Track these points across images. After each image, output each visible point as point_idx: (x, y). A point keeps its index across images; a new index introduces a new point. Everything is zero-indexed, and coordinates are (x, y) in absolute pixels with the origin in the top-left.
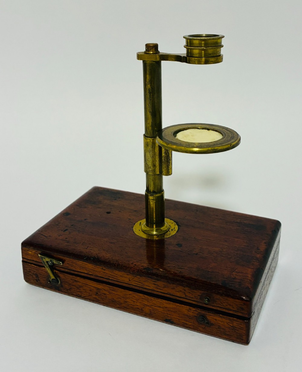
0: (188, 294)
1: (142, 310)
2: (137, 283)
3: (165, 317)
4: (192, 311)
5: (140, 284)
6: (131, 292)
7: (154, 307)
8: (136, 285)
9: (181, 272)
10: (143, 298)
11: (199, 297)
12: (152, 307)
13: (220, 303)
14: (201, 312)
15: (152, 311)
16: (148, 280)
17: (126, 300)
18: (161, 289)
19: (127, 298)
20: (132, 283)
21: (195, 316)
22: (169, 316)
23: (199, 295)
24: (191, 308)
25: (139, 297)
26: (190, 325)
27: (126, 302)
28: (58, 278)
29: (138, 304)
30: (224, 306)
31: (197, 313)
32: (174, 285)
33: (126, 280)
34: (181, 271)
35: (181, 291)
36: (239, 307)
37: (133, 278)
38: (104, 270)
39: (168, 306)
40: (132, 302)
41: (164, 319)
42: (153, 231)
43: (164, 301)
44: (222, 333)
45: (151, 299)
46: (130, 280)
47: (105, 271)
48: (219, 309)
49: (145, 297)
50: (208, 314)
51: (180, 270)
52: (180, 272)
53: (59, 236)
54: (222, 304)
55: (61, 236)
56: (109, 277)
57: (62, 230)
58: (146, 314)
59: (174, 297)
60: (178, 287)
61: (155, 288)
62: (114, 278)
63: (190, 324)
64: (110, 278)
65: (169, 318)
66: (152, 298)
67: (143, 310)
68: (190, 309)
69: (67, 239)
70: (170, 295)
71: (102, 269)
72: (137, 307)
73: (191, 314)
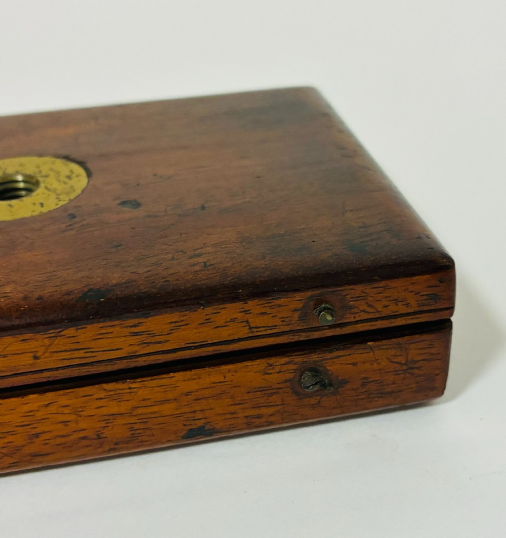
0: (256, 321)
1: (99, 437)
2: (69, 357)
3: (184, 425)
4: (277, 369)
5: (81, 354)
6: (50, 396)
7: (140, 411)
8: (67, 363)
9: (208, 264)
10: (102, 396)
11: (296, 315)
12: (135, 413)
13: (365, 307)
14: (305, 360)
15: (136, 426)
17: (34, 432)
18: (160, 342)
19: (39, 421)
20: (46, 363)
21: (286, 381)
22: (199, 415)
23: (295, 310)
24: (272, 360)
26: (271, 415)
27: (36, 435)
29: (82, 425)
30: (378, 312)
31: (295, 367)
32: (209, 310)
33: (25, 362)
34: (205, 263)
35: (233, 320)
36: (425, 297)
37: (50, 345)
39: (193, 386)
40: (59, 426)
41: (184, 433)
43: (179, 376)
44: (371, 396)
45: (130, 388)
46: (38, 354)
48: (361, 327)
49: (105, 390)
50: (329, 356)
51: (201, 260)
52: (205, 266)
54: (369, 309)
58: (117, 444)
59: (209, 351)
60: (223, 311)
61: (136, 348)
63: (271, 410)
65: (200, 423)
66: (133, 386)
67: (102, 436)
68: (271, 365)
70: (196, 347)
72: (82, 434)
73: (274, 378)
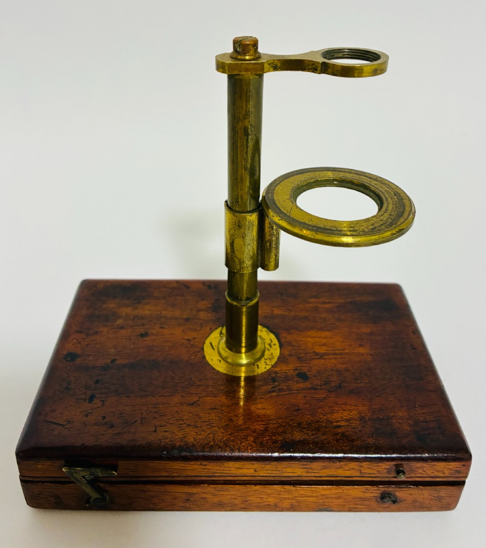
0: (365, 471)
1: (276, 505)
2: (271, 472)
3: (318, 506)
4: (371, 491)
5: (277, 472)
11: (386, 471)
12: (296, 499)
14: (385, 489)
15: (295, 504)
16: (293, 465)
17: (246, 499)
18: (315, 473)
19: (249, 496)
20: (259, 473)
21: (374, 497)
22: (326, 504)
23: (386, 469)
24: (370, 487)
25: (272, 490)
27: (246, 501)
28: (105, 494)
29: (269, 500)
30: (428, 474)
32: (342, 463)
33: (249, 472)
35: (353, 469)
36: (454, 471)
37: (264, 467)
38: (205, 465)
39: (327, 492)
40: (258, 499)
42: (241, 358)
45: (296, 489)
46: (257, 470)
47: (207, 467)
48: (417, 479)
53: (87, 416)
54: (423, 473)
55: (91, 413)
56: (214, 473)
57: (85, 400)
59: (338, 479)
60: (349, 465)
61: (304, 473)
62: (225, 473)
64: (216, 475)
65: (326, 507)
68: (368, 489)
69: (105, 420)
70: (332, 477)
71: (201, 464)
72: (268, 503)
73: (368, 495)
